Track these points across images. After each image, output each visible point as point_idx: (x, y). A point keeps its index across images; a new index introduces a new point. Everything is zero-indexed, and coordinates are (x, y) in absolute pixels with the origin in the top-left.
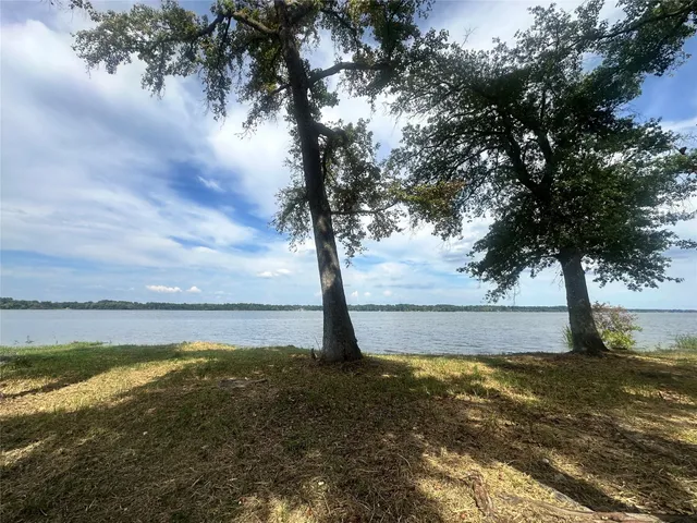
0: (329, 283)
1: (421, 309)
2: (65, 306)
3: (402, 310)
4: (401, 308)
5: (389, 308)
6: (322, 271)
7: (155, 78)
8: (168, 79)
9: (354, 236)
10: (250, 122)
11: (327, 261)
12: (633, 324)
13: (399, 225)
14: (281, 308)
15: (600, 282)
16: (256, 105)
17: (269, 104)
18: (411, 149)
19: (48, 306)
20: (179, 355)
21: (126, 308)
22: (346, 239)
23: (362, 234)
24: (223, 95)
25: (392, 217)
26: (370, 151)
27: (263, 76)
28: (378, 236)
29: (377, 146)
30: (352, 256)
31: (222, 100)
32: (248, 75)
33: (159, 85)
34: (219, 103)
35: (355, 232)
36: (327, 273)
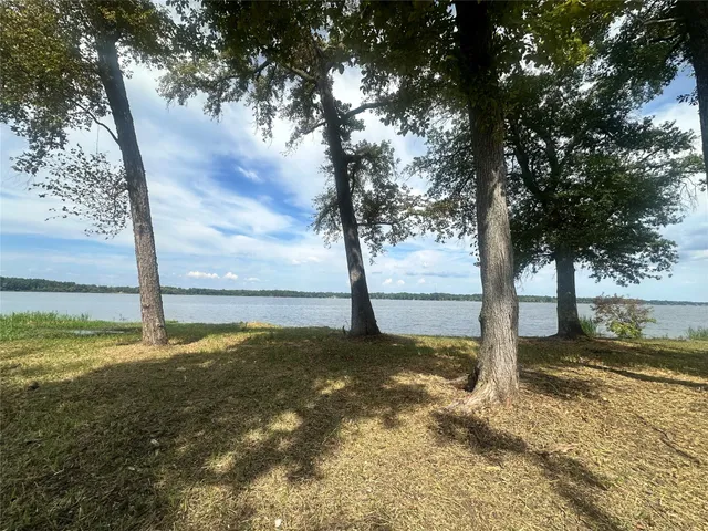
0: (355, 278)
1: (457, 298)
2: (118, 290)
3: (437, 299)
4: (435, 297)
5: (424, 297)
6: (350, 268)
7: (215, 107)
8: (224, 105)
9: (376, 239)
10: (292, 142)
11: (354, 261)
12: (649, 316)
13: (413, 231)
14: (315, 295)
15: (596, 278)
16: (297, 128)
17: (307, 128)
18: (431, 157)
19: (104, 290)
20: (245, 330)
21: (171, 293)
22: (370, 241)
23: (383, 239)
24: (270, 120)
25: (406, 225)
26: (392, 164)
27: (302, 105)
28: (394, 242)
29: (398, 161)
30: (375, 256)
31: (269, 124)
32: (289, 98)
33: (217, 111)
34: (266, 126)
35: (377, 236)
36: (355, 271)
